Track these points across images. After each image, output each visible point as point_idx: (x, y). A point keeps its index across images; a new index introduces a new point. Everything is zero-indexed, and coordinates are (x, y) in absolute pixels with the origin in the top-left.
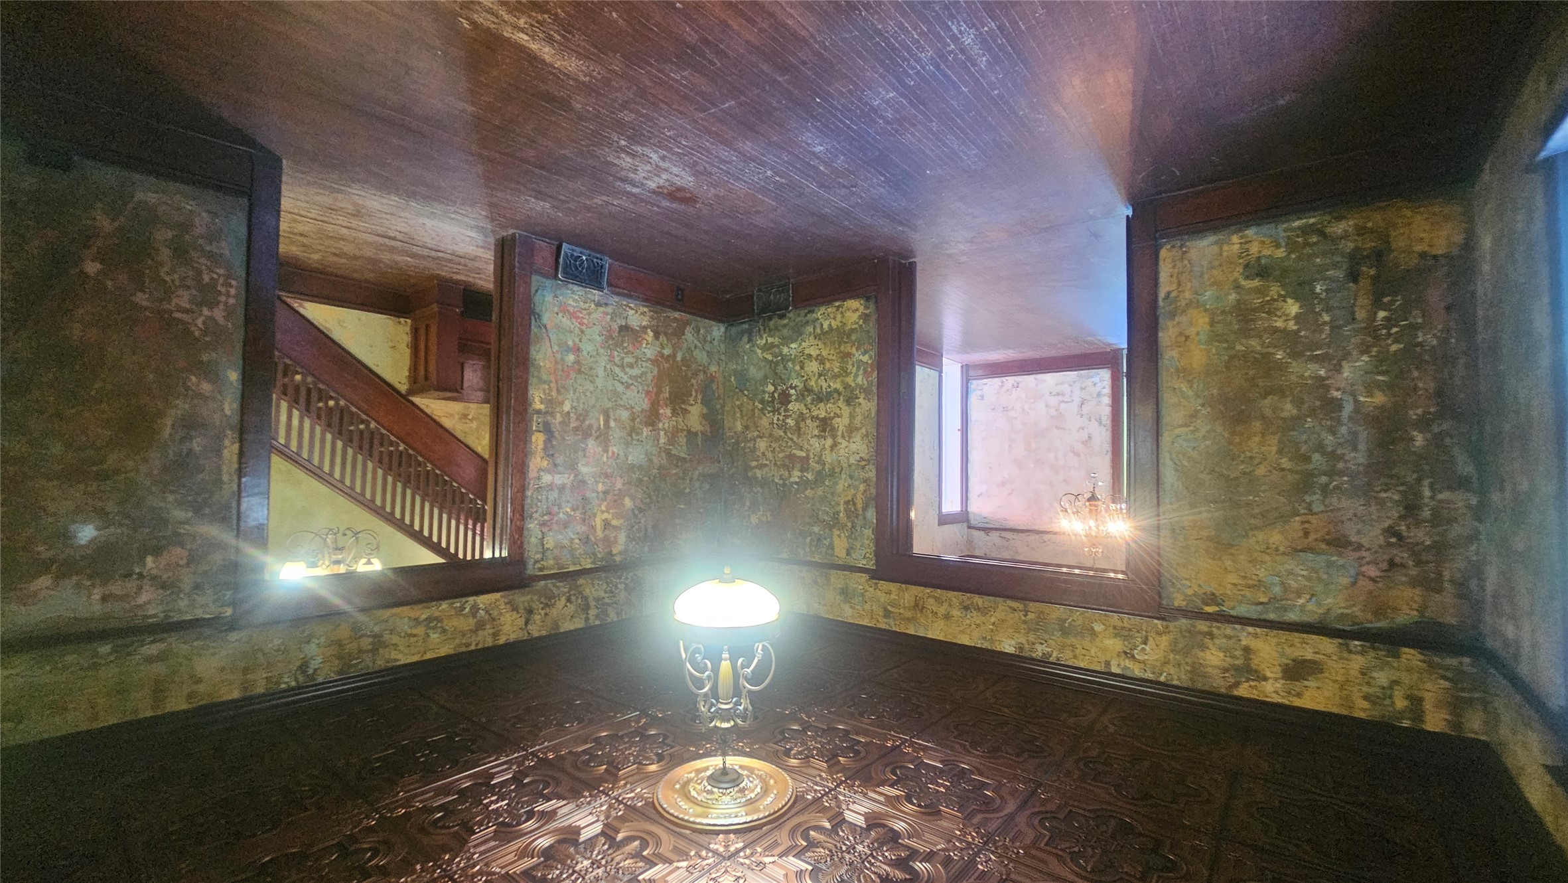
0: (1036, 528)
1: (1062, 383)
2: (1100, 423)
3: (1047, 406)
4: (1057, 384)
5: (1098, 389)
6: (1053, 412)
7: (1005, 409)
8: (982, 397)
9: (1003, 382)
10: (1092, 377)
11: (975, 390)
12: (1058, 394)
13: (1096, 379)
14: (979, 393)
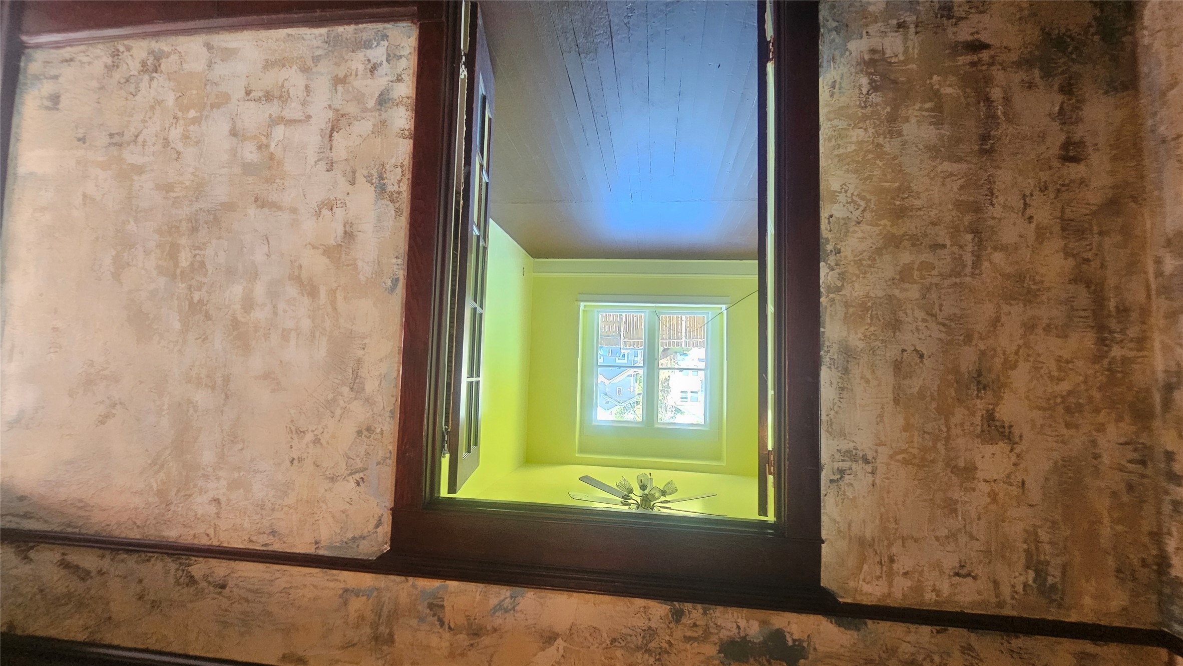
0: (172, 534)
1: (282, 63)
2: (381, 189)
3: (234, 133)
4: (268, 65)
5: (381, 81)
6: (250, 153)
7: (117, 140)
8: (55, 99)
9: (116, 54)
10: (367, 45)
11: (37, 78)
12: (268, 97)
13: (378, 53)
14: (47, 88)
